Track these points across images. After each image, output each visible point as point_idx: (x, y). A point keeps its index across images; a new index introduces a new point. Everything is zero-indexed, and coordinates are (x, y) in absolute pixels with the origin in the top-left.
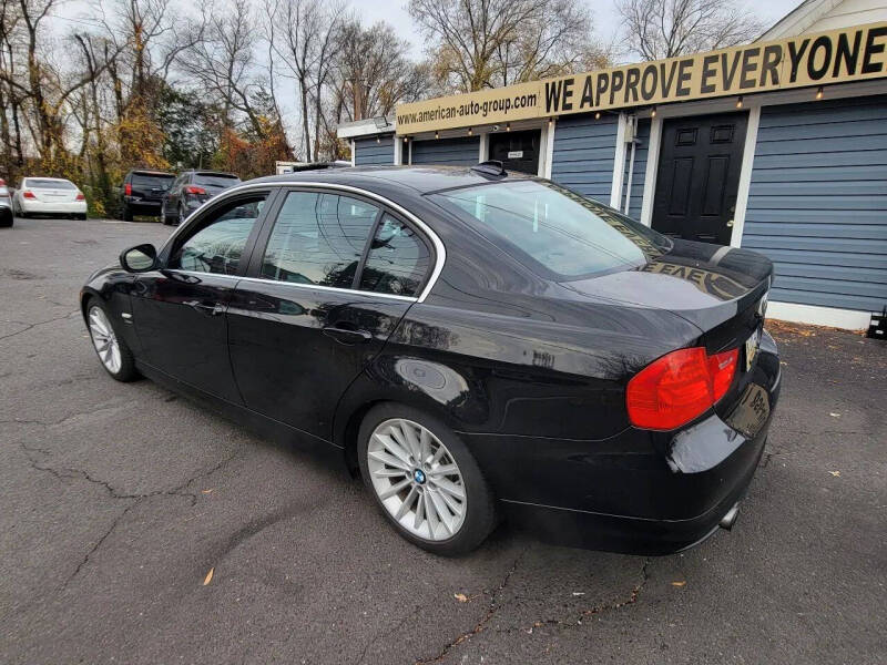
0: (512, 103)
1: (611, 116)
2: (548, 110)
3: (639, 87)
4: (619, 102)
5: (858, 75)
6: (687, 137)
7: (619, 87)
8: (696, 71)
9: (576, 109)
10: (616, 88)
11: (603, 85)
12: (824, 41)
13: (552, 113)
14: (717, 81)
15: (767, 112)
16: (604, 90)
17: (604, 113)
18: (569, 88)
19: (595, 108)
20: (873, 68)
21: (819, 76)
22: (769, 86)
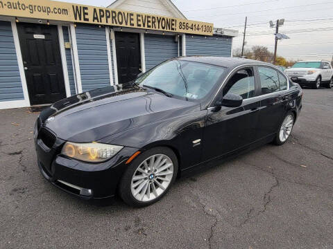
0: (52, 10)
1: (104, 27)
2: (76, 19)
3: (117, 18)
4: (110, 23)
5: (170, 30)
7: (109, 17)
8: (134, 17)
9: (91, 21)
10: (108, 17)
11: (102, 14)
12: (163, 19)
13: (78, 21)
14: (141, 23)
16: (103, 16)
17: (102, 26)
18: (86, 11)
19: (100, 23)
20: (173, 29)
21: (163, 28)
22: (154, 29)
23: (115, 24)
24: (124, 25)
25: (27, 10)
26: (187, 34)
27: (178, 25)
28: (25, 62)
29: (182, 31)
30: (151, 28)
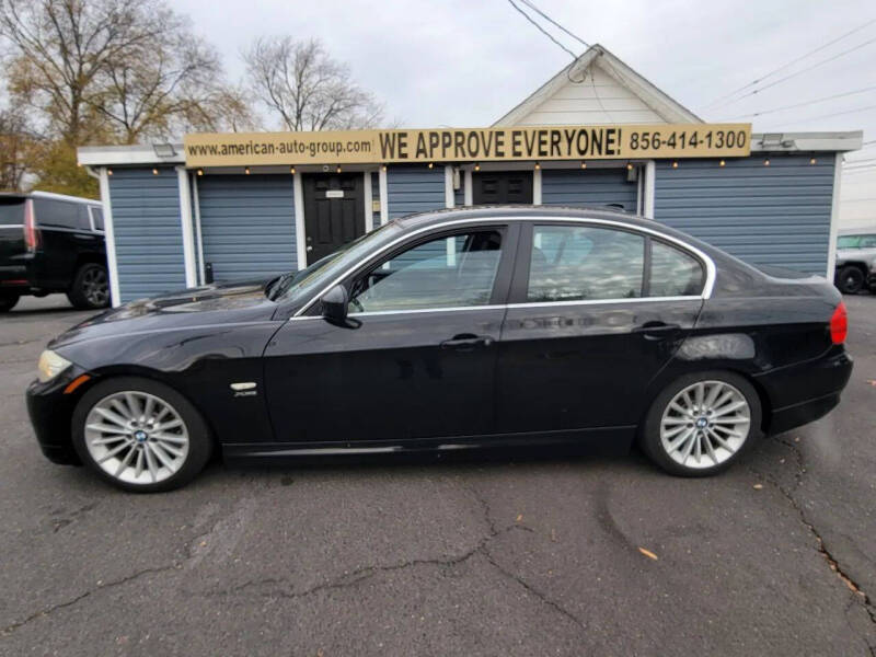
0: (345, 146)
1: (440, 167)
2: (384, 157)
3: (465, 146)
4: (450, 156)
5: (604, 156)
6: (490, 187)
7: (449, 145)
8: (507, 139)
9: (412, 158)
10: (446, 146)
11: (434, 140)
12: (583, 132)
13: (388, 160)
14: (522, 148)
15: (546, 173)
16: (436, 145)
17: (435, 164)
18: (403, 140)
19: (429, 159)
20: (610, 152)
21: (582, 153)
22: (556, 157)
23: (460, 158)
24: (481, 157)
25: (308, 152)
26: (658, 161)
27: (626, 140)
28: (309, 239)
29: (639, 154)
30: (549, 157)
